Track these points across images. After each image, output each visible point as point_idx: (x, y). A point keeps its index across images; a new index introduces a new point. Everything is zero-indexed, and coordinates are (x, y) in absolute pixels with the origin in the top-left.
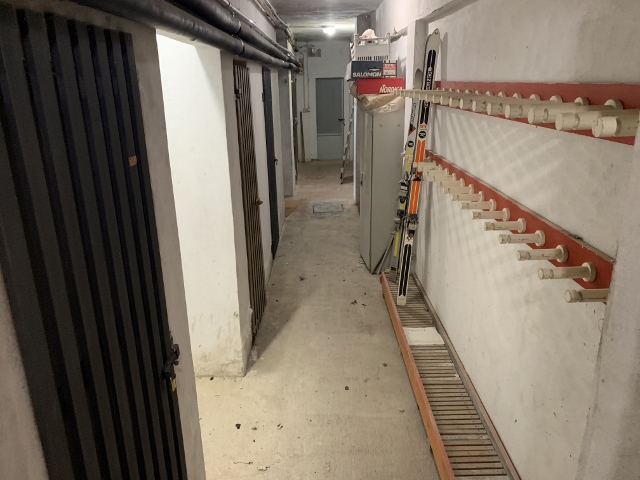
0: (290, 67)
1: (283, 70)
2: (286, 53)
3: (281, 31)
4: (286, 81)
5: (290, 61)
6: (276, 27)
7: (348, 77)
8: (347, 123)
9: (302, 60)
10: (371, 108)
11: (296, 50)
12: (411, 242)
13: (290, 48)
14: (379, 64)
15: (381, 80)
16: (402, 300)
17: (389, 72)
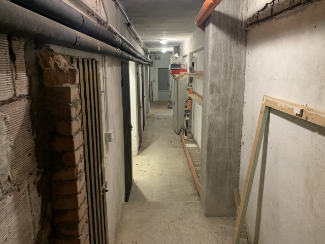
0: (149, 64)
1: (146, 65)
2: (147, 59)
3: (146, 52)
4: (147, 70)
5: (149, 62)
6: (145, 51)
7: (169, 69)
8: (170, 86)
9: (152, 61)
10: (177, 78)
11: (150, 57)
12: (188, 119)
13: (148, 57)
14: (179, 65)
15: (180, 70)
16: (186, 137)
17: (182, 67)
